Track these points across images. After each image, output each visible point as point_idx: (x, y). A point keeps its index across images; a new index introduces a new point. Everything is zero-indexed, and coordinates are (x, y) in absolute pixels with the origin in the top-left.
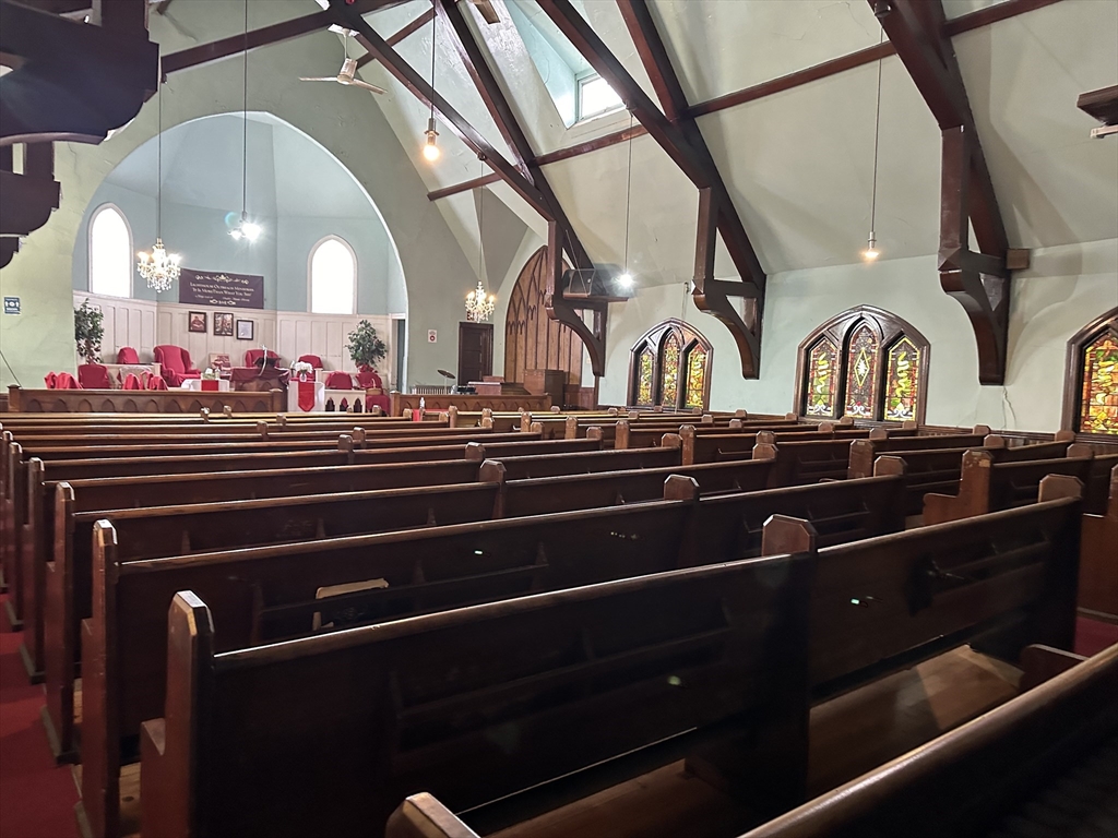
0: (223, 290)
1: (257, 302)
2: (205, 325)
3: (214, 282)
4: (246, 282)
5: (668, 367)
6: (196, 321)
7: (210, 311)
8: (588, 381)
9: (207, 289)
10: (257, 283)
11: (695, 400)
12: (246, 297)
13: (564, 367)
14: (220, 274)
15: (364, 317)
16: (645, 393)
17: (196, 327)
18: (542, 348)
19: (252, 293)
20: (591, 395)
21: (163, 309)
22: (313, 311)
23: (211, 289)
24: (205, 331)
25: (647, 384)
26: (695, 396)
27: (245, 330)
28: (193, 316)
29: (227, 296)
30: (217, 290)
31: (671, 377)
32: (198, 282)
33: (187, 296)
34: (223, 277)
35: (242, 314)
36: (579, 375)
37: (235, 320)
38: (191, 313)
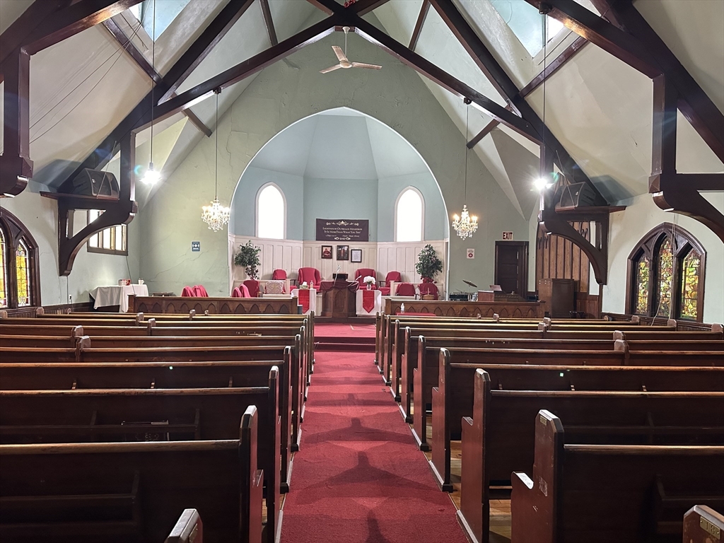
0: (342, 231)
1: (364, 237)
2: (331, 254)
3: (337, 226)
4: (357, 224)
5: (664, 274)
6: (326, 252)
7: (334, 245)
8: (594, 289)
9: (333, 231)
10: (364, 224)
11: (690, 309)
12: (357, 235)
13: (576, 278)
14: (341, 221)
15: (428, 243)
16: (643, 301)
17: (326, 255)
18: (560, 259)
19: (360, 231)
20: (596, 302)
21: (306, 245)
22: (398, 241)
23: (335, 231)
24: (331, 258)
25: (644, 292)
26: (691, 306)
27: (356, 256)
28: (324, 248)
29: (345, 234)
30: (339, 231)
31: (666, 285)
32: (328, 226)
33: (320, 236)
34: (343, 222)
35: (354, 245)
36: (586, 283)
37: (350, 250)
38: (323, 246)
